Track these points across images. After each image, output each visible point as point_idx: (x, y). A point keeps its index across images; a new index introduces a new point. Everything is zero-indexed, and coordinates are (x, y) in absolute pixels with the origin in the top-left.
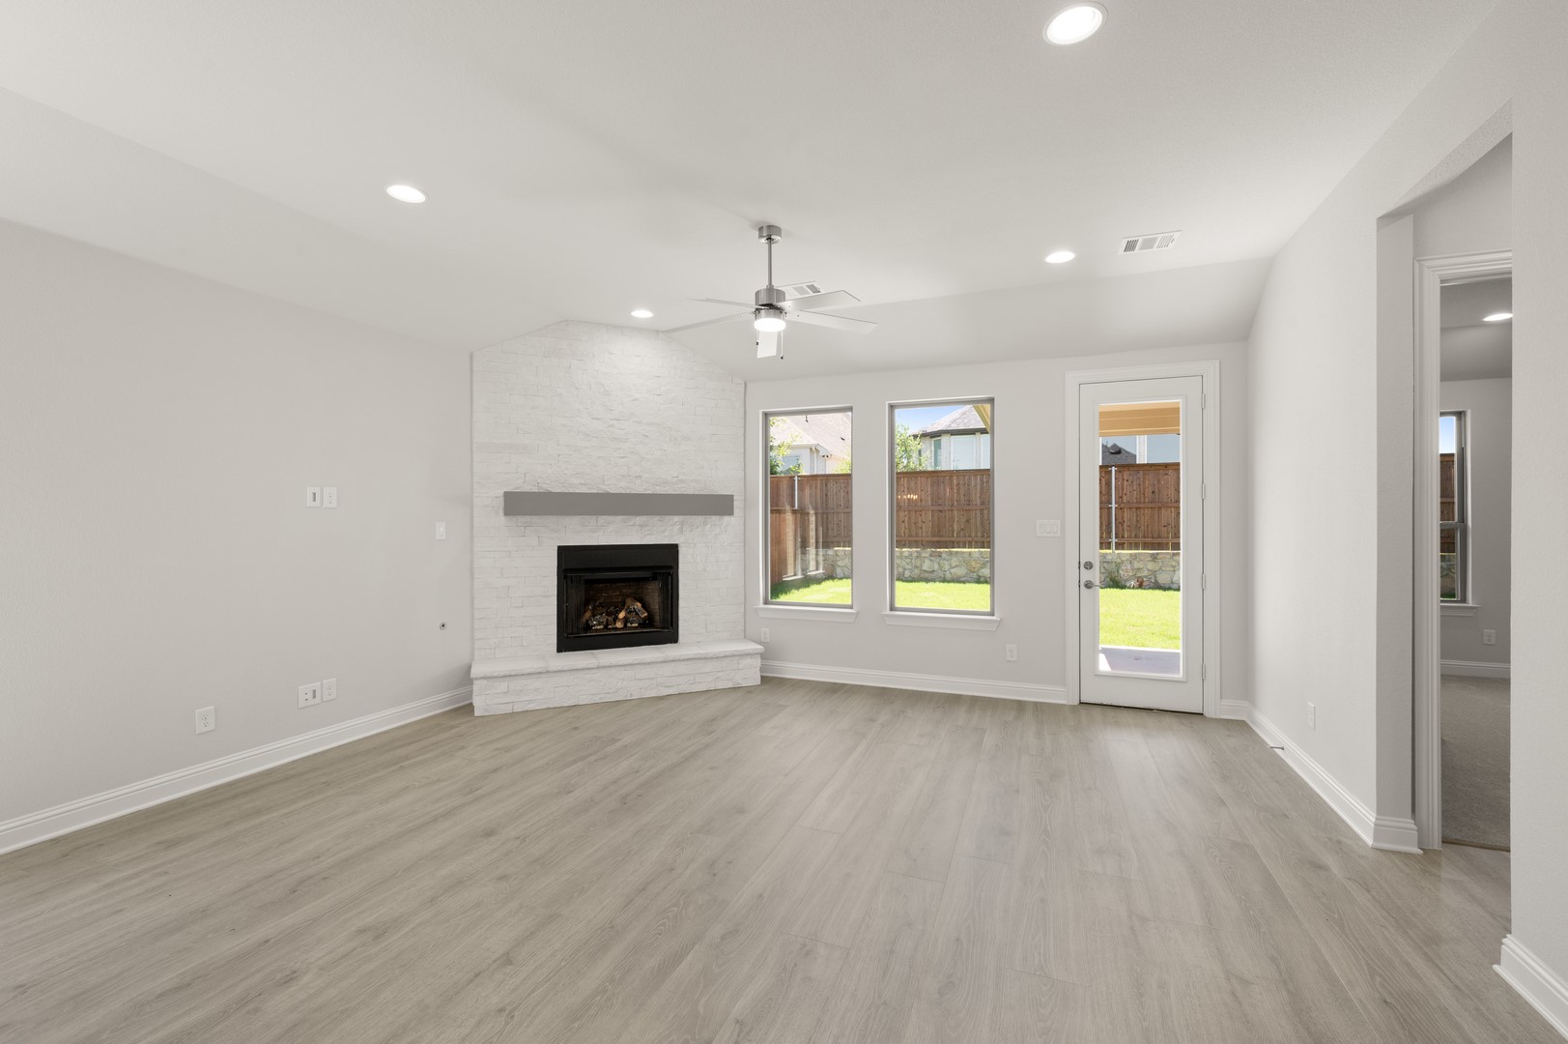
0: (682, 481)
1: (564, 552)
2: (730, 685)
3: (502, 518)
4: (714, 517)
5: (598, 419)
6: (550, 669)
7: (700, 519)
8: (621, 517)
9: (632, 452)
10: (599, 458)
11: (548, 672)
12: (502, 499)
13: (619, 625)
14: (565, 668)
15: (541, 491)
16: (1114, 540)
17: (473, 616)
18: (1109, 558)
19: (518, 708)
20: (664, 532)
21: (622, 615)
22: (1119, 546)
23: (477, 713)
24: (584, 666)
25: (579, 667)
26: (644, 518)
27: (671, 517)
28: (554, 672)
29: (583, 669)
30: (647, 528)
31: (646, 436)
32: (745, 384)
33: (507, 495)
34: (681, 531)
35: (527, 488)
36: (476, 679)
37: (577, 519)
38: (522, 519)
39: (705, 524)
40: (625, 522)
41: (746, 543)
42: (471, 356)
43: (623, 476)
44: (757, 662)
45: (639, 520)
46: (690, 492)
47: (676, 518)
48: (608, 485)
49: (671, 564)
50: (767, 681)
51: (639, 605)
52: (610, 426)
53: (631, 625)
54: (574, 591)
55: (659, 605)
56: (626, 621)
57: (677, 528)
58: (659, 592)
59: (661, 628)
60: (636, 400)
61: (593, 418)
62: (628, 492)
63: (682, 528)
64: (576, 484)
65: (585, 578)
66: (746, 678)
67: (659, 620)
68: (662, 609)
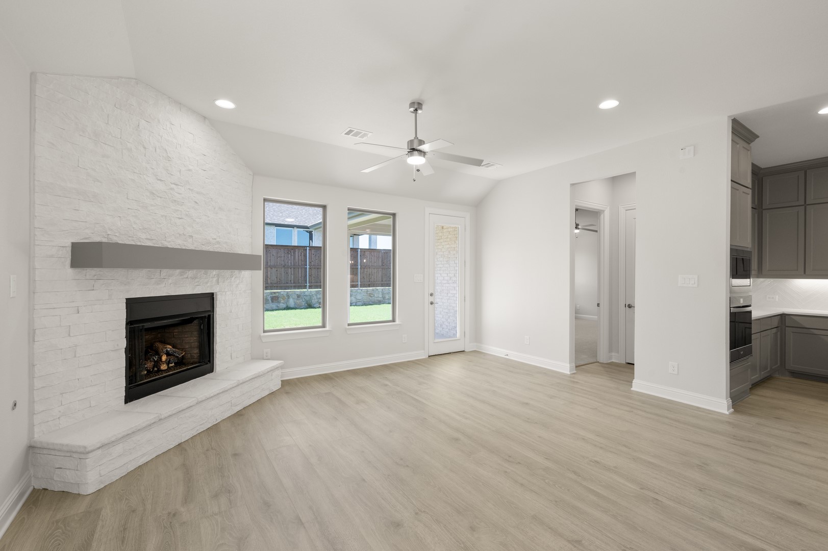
0: (218, 243)
1: (131, 303)
3: (70, 272)
5: (160, 180)
6: (163, 417)
8: (178, 271)
9: (187, 215)
10: (162, 216)
11: (160, 420)
12: (69, 249)
15: (110, 242)
16: (308, 284)
18: (306, 293)
20: (207, 283)
22: (310, 287)
25: (185, 407)
26: (195, 271)
27: (212, 271)
30: (196, 280)
31: (196, 202)
33: (74, 245)
34: (218, 282)
37: (144, 272)
38: (91, 272)
39: (231, 276)
40: (181, 275)
45: (190, 273)
47: (215, 272)
48: (169, 242)
49: (209, 309)
50: (284, 383)
51: (171, 347)
52: (172, 189)
53: (171, 365)
54: (136, 341)
55: (196, 344)
56: (168, 363)
57: (215, 279)
58: (196, 333)
59: (199, 363)
60: (190, 170)
61: (158, 180)
62: (184, 248)
63: (218, 280)
64: (143, 239)
65: (145, 327)
66: (276, 385)
67: (196, 356)
68: (201, 347)
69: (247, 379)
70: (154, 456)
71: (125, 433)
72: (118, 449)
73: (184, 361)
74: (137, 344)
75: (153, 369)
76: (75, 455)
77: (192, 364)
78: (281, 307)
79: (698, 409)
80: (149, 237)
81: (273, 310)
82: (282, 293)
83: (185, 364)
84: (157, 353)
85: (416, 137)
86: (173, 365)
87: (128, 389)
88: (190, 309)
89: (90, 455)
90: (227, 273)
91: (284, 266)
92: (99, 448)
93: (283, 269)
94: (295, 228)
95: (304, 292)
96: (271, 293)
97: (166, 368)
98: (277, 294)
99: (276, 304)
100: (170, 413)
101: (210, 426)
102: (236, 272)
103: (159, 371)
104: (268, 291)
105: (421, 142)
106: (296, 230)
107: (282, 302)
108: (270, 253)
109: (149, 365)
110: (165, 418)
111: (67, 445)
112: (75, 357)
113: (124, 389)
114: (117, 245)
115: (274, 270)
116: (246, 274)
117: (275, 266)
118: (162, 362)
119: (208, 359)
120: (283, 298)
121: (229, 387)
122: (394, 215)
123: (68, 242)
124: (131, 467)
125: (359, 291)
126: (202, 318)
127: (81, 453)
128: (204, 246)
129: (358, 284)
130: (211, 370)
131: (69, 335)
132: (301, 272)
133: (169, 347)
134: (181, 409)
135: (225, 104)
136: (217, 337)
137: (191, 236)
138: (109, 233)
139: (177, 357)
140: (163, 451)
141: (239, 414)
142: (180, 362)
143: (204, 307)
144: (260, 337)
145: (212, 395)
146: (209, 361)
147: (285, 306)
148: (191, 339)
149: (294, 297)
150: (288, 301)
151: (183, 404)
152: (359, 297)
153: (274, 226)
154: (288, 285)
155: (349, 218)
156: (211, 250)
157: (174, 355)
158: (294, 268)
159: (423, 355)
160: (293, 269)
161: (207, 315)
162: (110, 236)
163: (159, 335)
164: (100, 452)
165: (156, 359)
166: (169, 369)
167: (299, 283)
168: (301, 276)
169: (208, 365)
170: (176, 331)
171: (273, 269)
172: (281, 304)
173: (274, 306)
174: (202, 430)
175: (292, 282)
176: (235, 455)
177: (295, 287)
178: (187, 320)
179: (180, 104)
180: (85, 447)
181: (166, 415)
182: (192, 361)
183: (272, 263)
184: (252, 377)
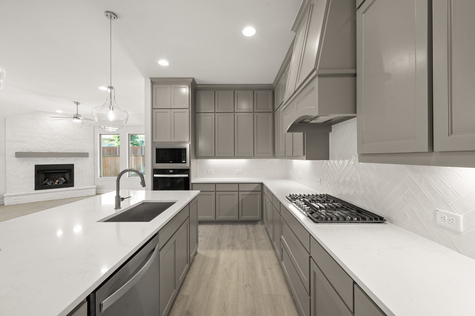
2: (87, 195)
4: (85, 158)
7: (81, 158)
13: (56, 183)
17: (6, 182)
19: (19, 203)
21: (57, 181)
23: (5, 205)
24: (41, 192)
28: (31, 194)
29: (41, 193)
32: (94, 127)
35: (24, 151)
36: (5, 197)
41: (95, 163)
42: (5, 119)
43: (56, 148)
44: (95, 190)
46: (77, 152)
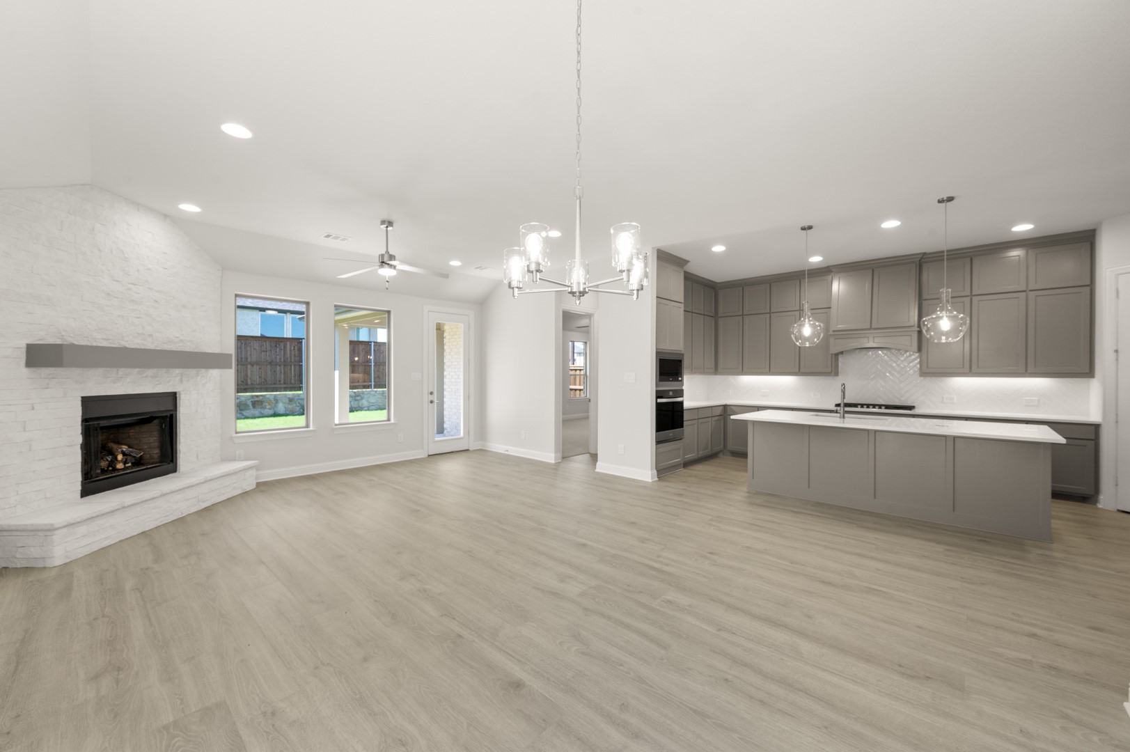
0: (182, 341)
1: (87, 402)
2: (240, 492)
3: (25, 371)
5: (117, 281)
6: (126, 505)
8: (136, 370)
9: (146, 314)
10: (119, 316)
11: (124, 507)
12: (24, 350)
14: (137, 502)
15: (65, 343)
18: (301, 396)
20: (168, 382)
25: (149, 497)
26: (155, 370)
27: (174, 370)
30: (157, 379)
31: (156, 301)
32: (223, 270)
33: (30, 348)
34: (181, 381)
37: (101, 370)
39: (197, 375)
40: (140, 374)
41: (222, 389)
43: (139, 334)
44: (254, 472)
45: (150, 372)
47: (178, 371)
48: (126, 341)
49: (171, 408)
50: (258, 484)
51: (126, 447)
52: (129, 289)
53: (127, 465)
54: (92, 439)
55: (157, 444)
56: (125, 463)
57: (178, 378)
58: (156, 433)
59: (160, 462)
60: (149, 269)
61: (114, 280)
62: (143, 347)
63: (182, 379)
64: (99, 340)
65: (101, 425)
66: (249, 485)
67: (156, 456)
68: (162, 447)
69: (216, 476)
70: (117, 540)
71: (89, 516)
72: (82, 530)
73: (142, 462)
74: (92, 441)
75: (108, 468)
76: (40, 533)
77: (152, 464)
78: (266, 414)
79: (633, 480)
80: (105, 337)
81: (255, 418)
82: (267, 396)
83: (143, 464)
84: (111, 453)
85: (387, 252)
86: (130, 464)
87: (83, 484)
88: (150, 408)
89: (57, 532)
90: (193, 372)
91: (270, 363)
92: (65, 527)
93: (269, 367)
94: (288, 314)
95: (298, 395)
96: (253, 396)
97: (123, 467)
98: (261, 398)
99: (260, 410)
100: (133, 502)
101: (175, 518)
102: (203, 371)
103: (115, 469)
104: (248, 394)
105: (392, 257)
106: (290, 316)
107: (267, 407)
108: (251, 346)
109: (104, 464)
110: (129, 506)
111: (32, 525)
112: (30, 450)
113: (80, 484)
114: (73, 346)
115: (256, 368)
116: (215, 373)
117: (257, 363)
118: (117, 461)
119: (171, 459)
120: (269, 402)
121: (195, 483)
122: (389, 312)
123: (23, 344)
124: (95, 548)
125: (372, 393)
126: (163, 418)
127: (47, 530)
128: (165, 345)
129: (371, 385)
130: (174, 470)
131: (25, 430)
132: (295, 371)
133: (125, 448)
134: (145, 499)
135: (189, 208)
136: (181, 437)
137: (151, 336)
138: (64, 334)
139: (134, 457)
140: (126, 537)
141: (207, 509)
142: (138, 462)
143: (165, 406)
144: (232, 438)
145: (177, 488)
146: (172, 461)
147: (271, 412)
148: (150, 440)
149: (284, 401)
150: (276, 406)
151: (147, 495)
152: (373, 400)
153: (258, 311)
154: (275, 386)
155: (336, 314)
156: (174, 349)
157: (131, 456)
158: (285, 365)
159: (421, 454)
160: (282, 367)
161: (168, 414)
162: (65, 337)
163: (112, 436)
164: (65, 530)
165: (109, 460)
166: (126, 468)
167: (291, 383)
168: (295, 374)
169: (171, 465)
170: (132, 431)
171: (255, 366)
172: (266, 410)
173: (256, 412)
174: (167, 521)
175: (282, 382)
176: (203, 535)
177: (286, 389)
178: (146, 420)
179: (137, 205)
180: (52, 525)
181: (130, 503)
182: (152, 461)
183: (254, 359)
184: (219, 475)
